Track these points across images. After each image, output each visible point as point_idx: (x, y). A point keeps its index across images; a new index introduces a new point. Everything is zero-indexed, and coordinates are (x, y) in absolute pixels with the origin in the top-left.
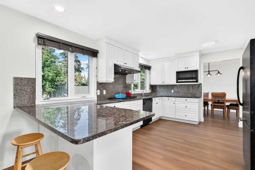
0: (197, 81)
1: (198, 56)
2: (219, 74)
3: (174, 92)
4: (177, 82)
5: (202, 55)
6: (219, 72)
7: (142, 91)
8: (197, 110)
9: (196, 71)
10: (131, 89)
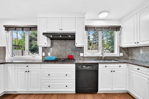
10: (83, 52)
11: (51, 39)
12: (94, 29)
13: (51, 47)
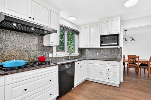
0: (118, 45)
1: (119, 21)
2: (133, 41)
3: (99, 54)
4: (101, 45)
5: (122, 22)
6: (133, 39)
7: (68, 54)
8: (118, 73)
9: (117, 35)
12: (63, 29)
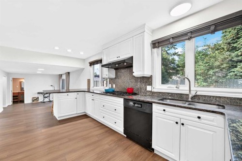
10: (151, 84)
11: (116, 69)
13: (115, 78)
